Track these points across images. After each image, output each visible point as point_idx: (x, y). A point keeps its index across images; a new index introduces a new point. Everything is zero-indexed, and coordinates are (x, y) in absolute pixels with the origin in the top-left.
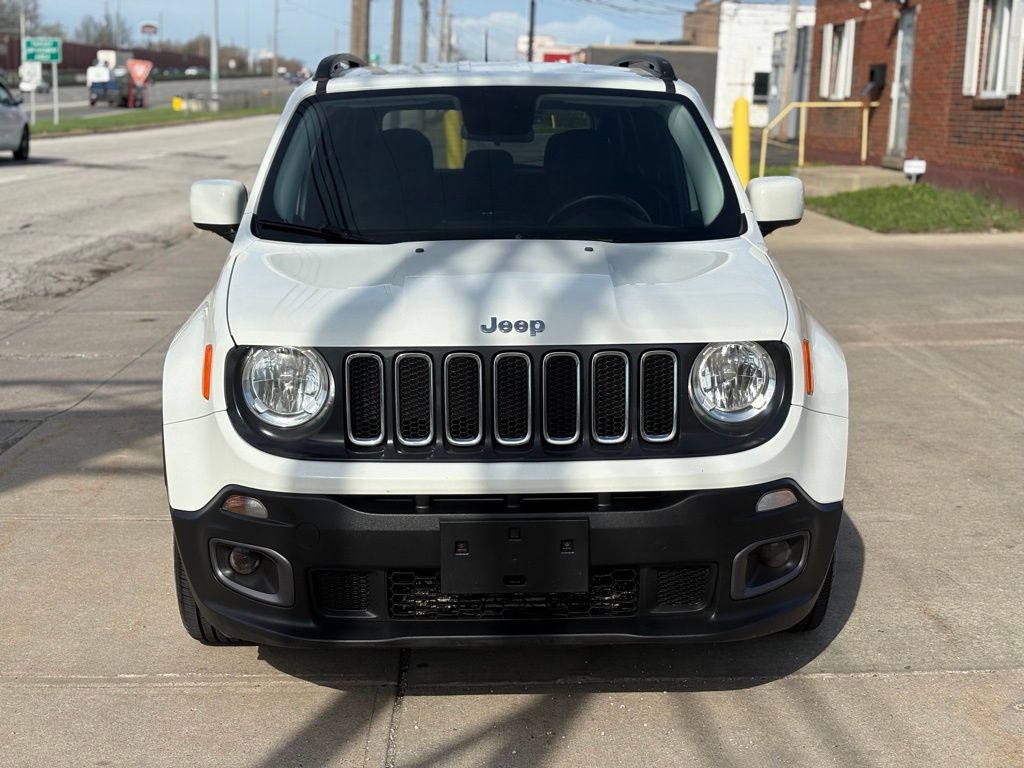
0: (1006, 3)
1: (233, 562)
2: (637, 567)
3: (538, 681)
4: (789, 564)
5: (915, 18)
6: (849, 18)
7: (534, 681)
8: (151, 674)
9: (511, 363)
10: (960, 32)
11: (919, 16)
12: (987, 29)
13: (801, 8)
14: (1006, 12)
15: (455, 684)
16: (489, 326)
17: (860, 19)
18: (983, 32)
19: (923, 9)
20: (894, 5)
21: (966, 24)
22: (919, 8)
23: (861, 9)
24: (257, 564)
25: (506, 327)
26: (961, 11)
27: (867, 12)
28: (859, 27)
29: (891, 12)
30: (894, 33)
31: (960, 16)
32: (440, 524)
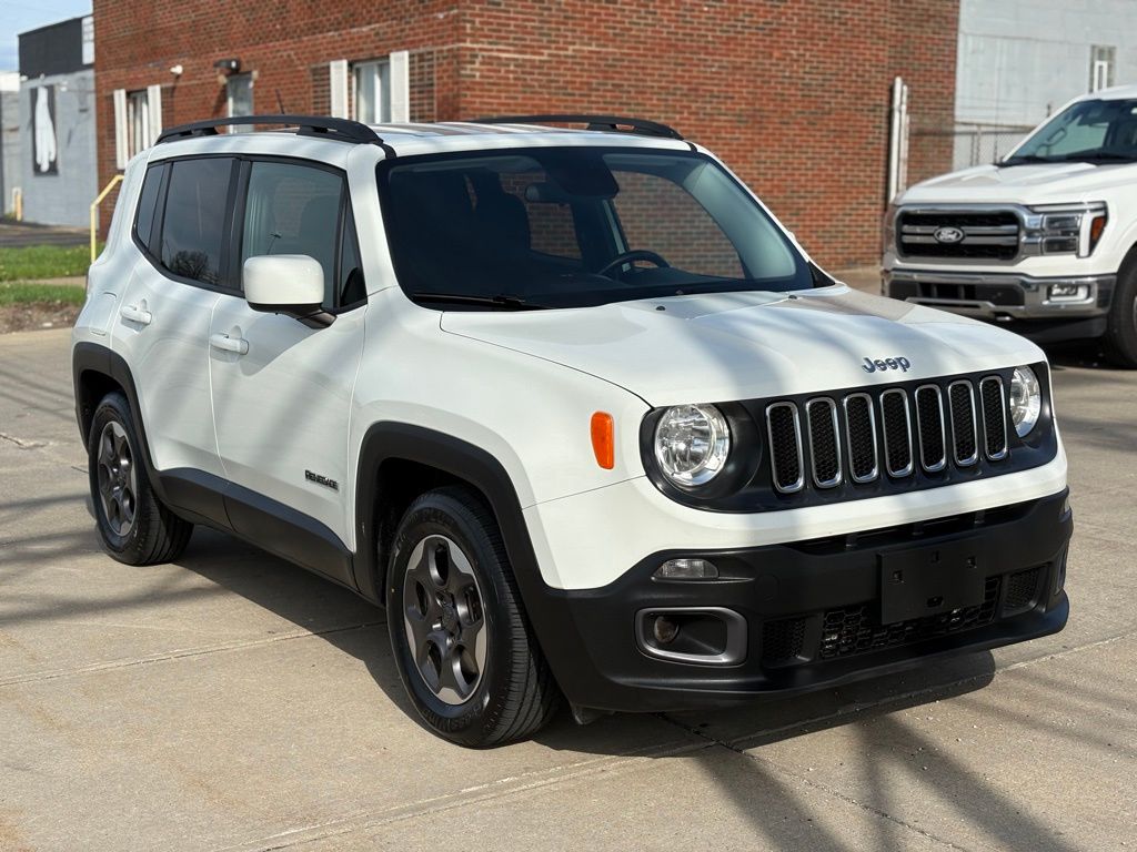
1: (657, 631)
5: (251, 86)
6: (154, 83)
9: (890, 397)
10: (319, 100)
11: (256, 82)
12: (354, 96)
16: (868, 366)
17: (170, 84)
18: (350, 100)
19: (262, 74)
20: (219, 69)
21: (328, 91)
22: (255, 74)
23: (172, 73)
24: (677, 629)
25: (883, 366)
26: (319, 77)
27: (178, 76)
28: (167, 94)
29: (216, 77)
30: (222, 100)
31: (316, 83)
32: (879, 557)
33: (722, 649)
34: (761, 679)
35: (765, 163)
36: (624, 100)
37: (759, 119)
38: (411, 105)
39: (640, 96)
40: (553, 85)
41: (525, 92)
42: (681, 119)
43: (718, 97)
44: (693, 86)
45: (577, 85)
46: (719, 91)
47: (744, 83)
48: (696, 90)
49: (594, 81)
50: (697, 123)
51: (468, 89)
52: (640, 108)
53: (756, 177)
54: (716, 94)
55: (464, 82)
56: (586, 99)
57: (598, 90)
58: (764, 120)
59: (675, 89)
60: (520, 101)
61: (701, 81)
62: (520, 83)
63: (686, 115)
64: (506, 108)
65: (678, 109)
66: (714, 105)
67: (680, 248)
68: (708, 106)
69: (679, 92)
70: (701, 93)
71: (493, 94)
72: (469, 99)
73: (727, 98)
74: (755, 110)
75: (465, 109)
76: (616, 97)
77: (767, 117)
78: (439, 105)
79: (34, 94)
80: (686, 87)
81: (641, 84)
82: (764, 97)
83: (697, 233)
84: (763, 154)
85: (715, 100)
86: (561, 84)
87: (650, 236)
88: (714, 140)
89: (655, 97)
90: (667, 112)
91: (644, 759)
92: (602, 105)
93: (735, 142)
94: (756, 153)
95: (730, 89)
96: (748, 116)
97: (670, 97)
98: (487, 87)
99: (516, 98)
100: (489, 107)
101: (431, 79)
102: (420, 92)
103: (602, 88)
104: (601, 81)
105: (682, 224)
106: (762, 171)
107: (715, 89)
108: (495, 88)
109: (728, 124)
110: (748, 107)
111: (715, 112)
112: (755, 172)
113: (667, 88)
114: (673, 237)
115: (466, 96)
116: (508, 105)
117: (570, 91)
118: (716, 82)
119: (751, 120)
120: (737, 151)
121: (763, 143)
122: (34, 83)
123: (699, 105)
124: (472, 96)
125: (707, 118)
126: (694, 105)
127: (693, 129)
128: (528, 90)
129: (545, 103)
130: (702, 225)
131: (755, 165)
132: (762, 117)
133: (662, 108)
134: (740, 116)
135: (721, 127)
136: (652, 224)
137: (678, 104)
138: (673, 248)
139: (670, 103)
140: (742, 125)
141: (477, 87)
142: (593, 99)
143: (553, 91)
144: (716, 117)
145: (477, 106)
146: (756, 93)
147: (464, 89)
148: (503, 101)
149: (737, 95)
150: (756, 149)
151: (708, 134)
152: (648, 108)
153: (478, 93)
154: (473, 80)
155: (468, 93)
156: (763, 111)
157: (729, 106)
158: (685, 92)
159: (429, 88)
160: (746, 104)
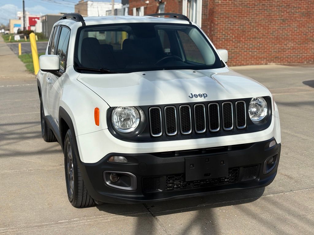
0: (194, 1)
1: (111, 178)
2: (239, 167)
3: (192, 207)
4: (273, 163)
5: (164, 6)
6: (142, 6)
7: (191, 207)
8: (69, 220)
9: (198, 107)
10: (180, 10)
11: (166, 5)
12: (189, 9)
13: (115, 3)
14: (195, 4)
15: (168, 211)
16: (191, 96)
17: (146, 6)
18: (187, 10)
19: (167, 3)
20: (157, 2)
21: (182, 7)
22: (165, 3)
23: (146, 3)
24: (119, 178)
25: (196, 96)
26: (180, 3)
27: (148, 4)
28: (145, 9)
29: (156, 4)
30: (158, 10)
31: (179, 5)
32: (185, 159)
33: (129, 185)
34: (142, 196)
35: (311, 27)
36: (266, 9)
37: (309, 14)
38: (202, 11)
39: (270, 8)
40: (243, 4)
41: (234, 7)
42: (284, 14)
43: (296, 8)
44: (288, 4)
45: (251, 4)
46: (296, 6)
47: (305, 3)
48: (289, 6)
49: (256, 3)
50: (289, 15)
51: (217, 6)
52: (271, 11)
53: (308, 32)
54: (295, 7)
55: (216, 4)
56: (253, 8)
57: (257, 6)
58: (311, 15)
59: (282, 5)
60: (233, 9)
61: (290, 3)
62: (233, 4)
63: (285, 13)
64: (229, 11)
65: (283, 11)
66: (295, 10)
67: (282, 52)
68: (293, 10)
69: (283, 6)
70: (290, 6)
71: (224, 7)
72: (217, 9)
73: (299, 8)
74: (308, 12)
75: (216, 12)
76: (263, 8)
77: (312, 14)
78: (209, 11)
79: (124, 9)
80: (286, 5)
81: (271, 4)
82: (311, 8)
83: (288, 48)
84: (310, 25)
85: (295, 9)
86: (246, 4)
87: (273, 49)
88: (294, 21)
89: (276, 8)
90: (279, 12)
91: (123, 216)
92: (259, 10)
93: (301, 21)
94: (308, 25)
95: (300, 5)
96: (306, 13)
97: (280, 8)
98: (223, 5)
99: (231, 9)
100: (223, 11)
101: (207, 3)
102: (205, 7)
103: (258, 5)
104: (259, 3)
105: (283, 45)
106: (310, 30)
107: (295, 5)
108: (225, 6)
109: (299, 16)
110: (306, 11)
111: (295, 12)
112: (307, 30)
113: (279, 5)
114: (280, 49)
115: (216, 8)
116: (229, 10)
117: (248, 6)
118: (295, 3)
119: (306, 14)
120: (302, 24)
121: (310, 22)
122: (125, 6)
123: (289, 10)
124: (218, 8)
125: (292, 14)
126: (288, 10)
127: (287, 17)
128: (235, 6)
129: (240, 10)
130: (290, 46)
131: (307, 28)
132: (310, 14)
133: (278, 11)
134: (303, 13)
135: (297, 17)
136: (273, 45)
137: (283, 10)
138: (280, 53)
139: (280, 9)
140: (303, 16)
141: (220, 5)
142: (256, 8)
143: (243, 6)
144: (295, 14)
145: (219, 11)
146: (308, 7)
147: (216, 6)
148: (227, 9)
149: (302, 7)
150: (308, 23)
151: (292, 19)
152: (273, 11)
153: (220, 7)
154: (218, 3)
155: (217, 7)
156: (310, 12)
157: (300, 10)
158: (285, 6)
159: (206, 6)
160: (305, 10)
